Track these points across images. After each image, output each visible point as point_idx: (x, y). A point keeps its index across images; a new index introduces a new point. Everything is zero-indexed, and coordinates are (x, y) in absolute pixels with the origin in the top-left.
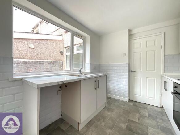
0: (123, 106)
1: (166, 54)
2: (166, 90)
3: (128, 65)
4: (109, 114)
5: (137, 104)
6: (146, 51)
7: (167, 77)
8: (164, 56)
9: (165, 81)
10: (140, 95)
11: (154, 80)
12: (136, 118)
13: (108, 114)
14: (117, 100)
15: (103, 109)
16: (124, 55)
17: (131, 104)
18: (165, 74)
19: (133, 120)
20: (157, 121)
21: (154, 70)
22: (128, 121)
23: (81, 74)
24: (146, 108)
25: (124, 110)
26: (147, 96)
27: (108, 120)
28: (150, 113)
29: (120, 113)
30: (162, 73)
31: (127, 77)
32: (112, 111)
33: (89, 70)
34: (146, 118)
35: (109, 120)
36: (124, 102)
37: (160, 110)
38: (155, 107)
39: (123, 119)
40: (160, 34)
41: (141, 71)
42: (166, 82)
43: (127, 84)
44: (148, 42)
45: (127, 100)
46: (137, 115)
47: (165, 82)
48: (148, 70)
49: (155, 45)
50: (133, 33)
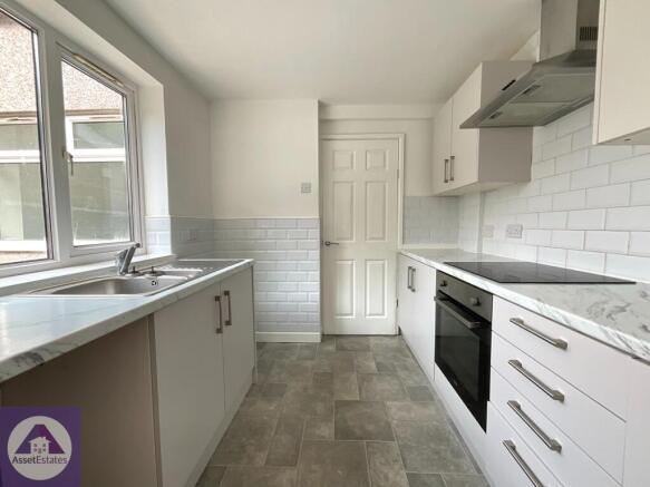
0: (309, 364)
1: (408, 194)
2: (414, 290)
3: (317, 224)
4: (272, 408)
5: (344, 342)
6: (366, 183)
7: (414, 256)
8: (404, 197)
9: (410, 268)
10: (352, 314)
11: (383, 265)
12: (353, 387)
13: (268, 409)
14: (287, 347)
15: (247, 396)
16: (306, 188)
17: (331, 348)
18: (406, 247)
19: (347, 398)
20: (398, 377)
21: (383, 238)
22: (336, 407)
23: (134, 272)
24: (367, 349)
25: (316, 374)
26: (368, 312)
27: (272, 434)
28: (379, 359)
29: (305, 389)
30: (400, 246)
31: (317, 264)
32: (282, 395)
33: (169, 247)
34: (375, 378)
35: (276, 433)
36: (309, 346)
37: (394, 343)
38: (387, 339)
39: (320, 407)
40: (396, 136)
41: (354, 241)
42: (414, 270)
43: (317, 285)
44: (369, 156)
45: (315, 337)
46: (354, 377)
47: (412, 269)
48: (370, 239)
49: (385, 166)
50: (331, 117)
